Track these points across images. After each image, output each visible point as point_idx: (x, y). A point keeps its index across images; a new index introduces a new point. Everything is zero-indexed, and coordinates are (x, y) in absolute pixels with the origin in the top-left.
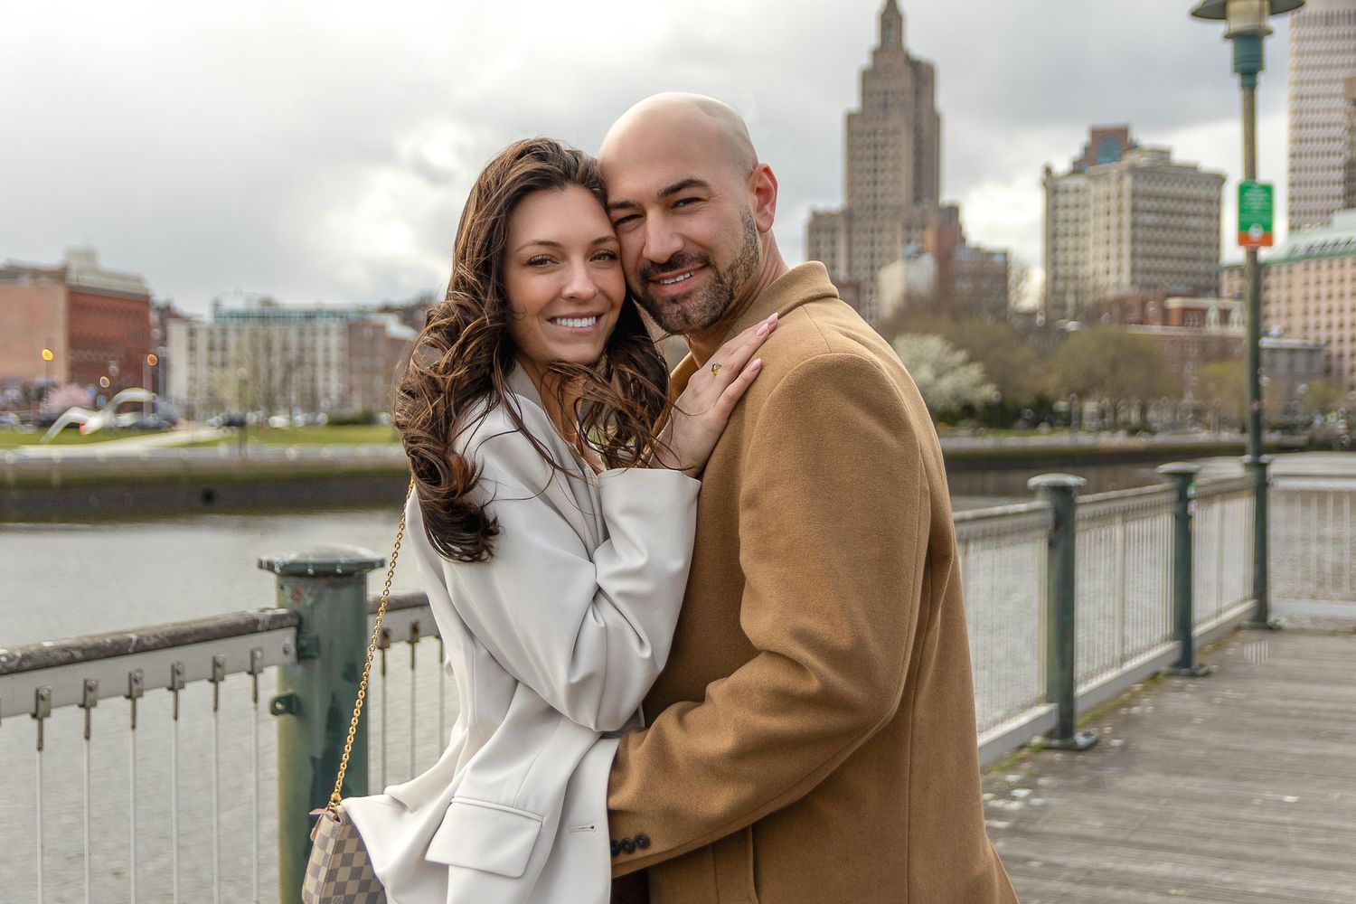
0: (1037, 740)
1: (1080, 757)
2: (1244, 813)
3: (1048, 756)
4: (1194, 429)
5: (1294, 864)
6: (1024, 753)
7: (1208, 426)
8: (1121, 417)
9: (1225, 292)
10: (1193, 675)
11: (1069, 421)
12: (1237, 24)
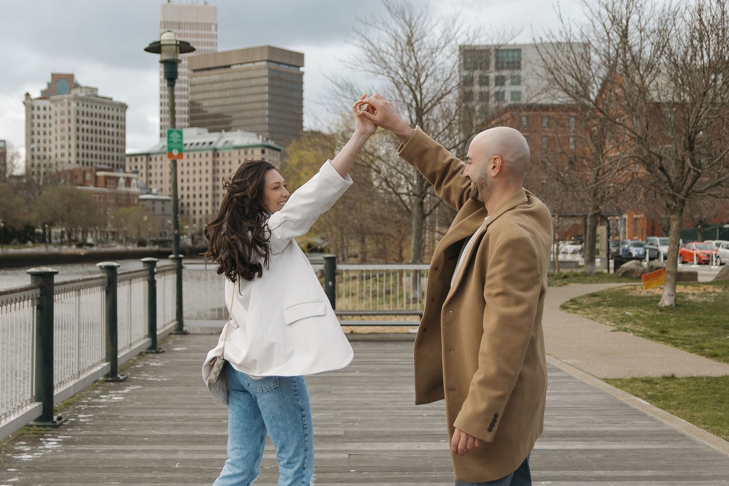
0: (101, 379)
1: (122, 384)
2: (195, 396)
3: (108, 384)
4: (114, 244)
5: (218, 409)
6: (97, 383)
7: (121, 242)
8: (73, 238)
9: (128, 169)
10: (158, 352)
11: (43, 239)
12: (165, 57)
